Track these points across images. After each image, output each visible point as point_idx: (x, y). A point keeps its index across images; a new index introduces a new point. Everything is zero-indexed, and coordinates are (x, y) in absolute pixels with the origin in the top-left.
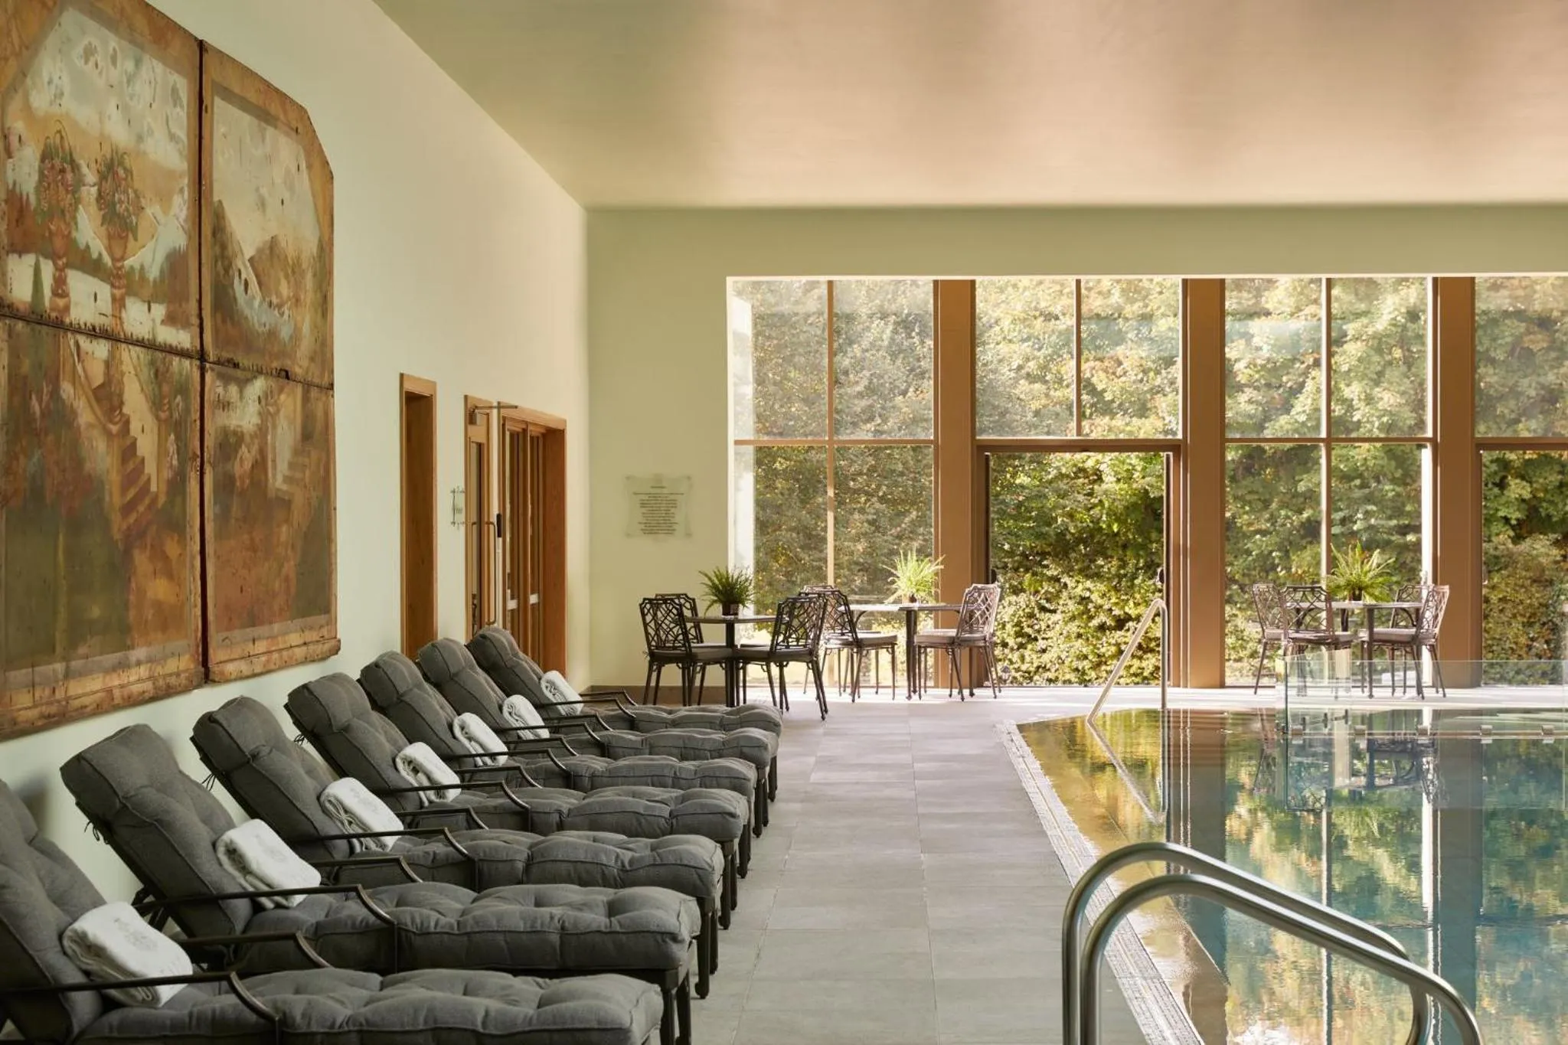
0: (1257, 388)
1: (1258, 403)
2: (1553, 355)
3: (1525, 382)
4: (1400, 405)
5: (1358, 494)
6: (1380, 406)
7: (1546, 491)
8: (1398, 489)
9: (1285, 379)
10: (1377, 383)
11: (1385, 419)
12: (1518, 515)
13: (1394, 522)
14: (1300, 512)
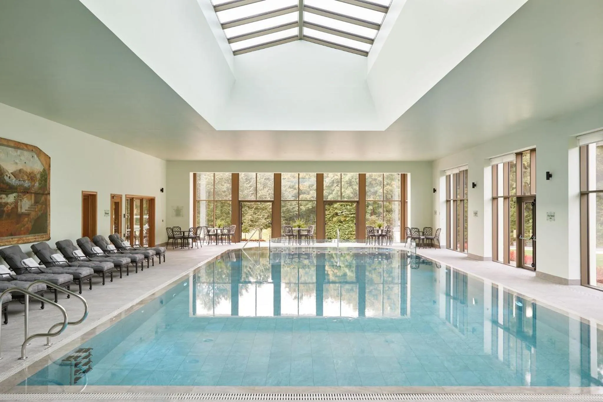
0: (327, 190)
2: (376, 184)
3: (372, 189)
5: (343, 208)
9: (331, 188)
12: (370, 212)
14: (334, 211)
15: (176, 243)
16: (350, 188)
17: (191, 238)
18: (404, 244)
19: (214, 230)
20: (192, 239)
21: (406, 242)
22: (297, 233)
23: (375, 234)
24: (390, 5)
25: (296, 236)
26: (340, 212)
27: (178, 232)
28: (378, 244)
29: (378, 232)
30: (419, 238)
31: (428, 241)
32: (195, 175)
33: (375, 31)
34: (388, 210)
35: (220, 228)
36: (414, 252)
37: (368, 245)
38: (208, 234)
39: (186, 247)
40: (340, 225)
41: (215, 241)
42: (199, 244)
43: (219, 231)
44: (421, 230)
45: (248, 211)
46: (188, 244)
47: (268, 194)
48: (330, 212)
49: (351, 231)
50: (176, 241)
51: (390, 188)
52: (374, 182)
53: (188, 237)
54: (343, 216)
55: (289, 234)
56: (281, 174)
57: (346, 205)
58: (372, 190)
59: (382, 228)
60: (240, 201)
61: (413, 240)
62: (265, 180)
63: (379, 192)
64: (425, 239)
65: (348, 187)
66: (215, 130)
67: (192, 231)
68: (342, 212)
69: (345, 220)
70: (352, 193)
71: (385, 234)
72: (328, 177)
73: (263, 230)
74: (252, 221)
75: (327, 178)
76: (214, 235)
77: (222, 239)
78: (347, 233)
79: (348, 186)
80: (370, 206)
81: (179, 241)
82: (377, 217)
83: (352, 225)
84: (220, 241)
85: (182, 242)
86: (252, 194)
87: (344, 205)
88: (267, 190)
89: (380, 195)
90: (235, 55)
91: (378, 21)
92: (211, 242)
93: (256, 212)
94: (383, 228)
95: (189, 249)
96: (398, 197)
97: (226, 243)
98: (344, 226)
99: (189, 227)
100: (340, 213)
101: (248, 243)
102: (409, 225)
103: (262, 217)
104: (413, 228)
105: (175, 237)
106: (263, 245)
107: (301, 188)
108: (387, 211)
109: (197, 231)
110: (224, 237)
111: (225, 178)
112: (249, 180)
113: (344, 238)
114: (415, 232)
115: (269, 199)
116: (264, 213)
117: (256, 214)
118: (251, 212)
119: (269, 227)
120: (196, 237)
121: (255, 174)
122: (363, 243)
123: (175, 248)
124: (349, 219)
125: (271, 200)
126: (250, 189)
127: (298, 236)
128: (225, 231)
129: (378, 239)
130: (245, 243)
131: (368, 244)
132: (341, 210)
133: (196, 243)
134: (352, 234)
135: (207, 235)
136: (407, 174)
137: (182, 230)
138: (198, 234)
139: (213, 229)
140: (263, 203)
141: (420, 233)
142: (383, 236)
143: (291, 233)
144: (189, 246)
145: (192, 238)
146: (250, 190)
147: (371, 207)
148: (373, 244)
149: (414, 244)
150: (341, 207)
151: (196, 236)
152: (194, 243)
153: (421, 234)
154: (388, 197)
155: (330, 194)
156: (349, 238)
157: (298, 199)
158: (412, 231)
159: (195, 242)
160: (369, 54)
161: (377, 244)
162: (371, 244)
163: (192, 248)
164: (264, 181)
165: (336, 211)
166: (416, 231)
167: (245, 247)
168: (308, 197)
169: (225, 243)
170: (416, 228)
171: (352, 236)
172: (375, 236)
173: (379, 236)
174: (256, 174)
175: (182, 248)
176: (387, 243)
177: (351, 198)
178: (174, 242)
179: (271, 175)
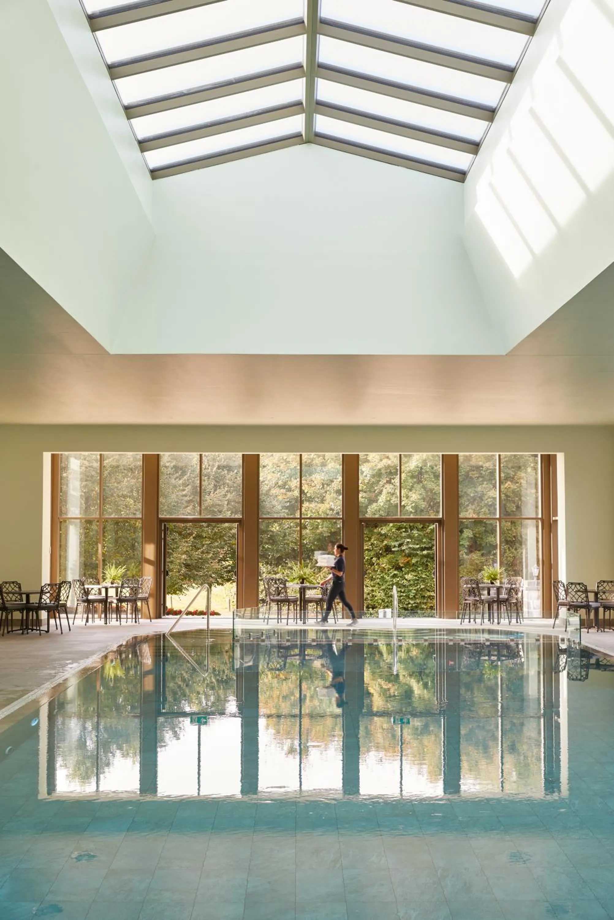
0: (365, 492)
1: (365, 498)
2: (481, 479)
3: (470, 490)
4: (419, 499)
5: (404, 534)
6: (411, 499)
7: (480, 534)
8: (419, 533)
9: (376, 488)
10: (411, 490)
11: (413, 505)
12: (468, 543)
13: (418, 546)
14: (383, 541)
15: (10, 622)
16: (418, 487)
17: (44, 609)
18: (551, 621)
19: (99, 589)
20: (48, 612)
21: (557, 616)
22: (298, 595)
23: (483, 597)
24: (519, 63)
25: (295, 602)
26: (397, 544)
27: (13, 594)
28: (489, 620)
29: (489, 594)
30: (587, 607)
31: (607, 613)
32: (54, 458)
33: (484, 124)
34: (509, 539)
35: (114, 585)
36: (577, 641)
37: (466, 624)
38: (85, 598)
39: (32, 630)
40: (395, 576)
41: (103, 616)
42: (64, 622)
43: (112, 592)
44: (592, 586)
45: (179, 543)
46: (38, 622)
47: (226, 503)
48: (372, 544)
49: (422, 589)
50: (10, 617)
51: (513, 486)
52: (474, 474)
53: (40, 607)
54: (404, 554)
55: (279, 598)
56: (258, 455)
57: (410, 527)
58: (471, 492)
59: (497, 583)
60: (162, 521)
61: (572, 611)
62: (219, 468)
63: (486, 497)
64: (601, 610)
65: (415, 486)
66: (107, 353)
67: (49, 592)
68: (400, 545)
69: (407, 564)
70: (424, 499)
71: (506, 596)
72: (367, 461)
73: (213, 587)
74: (187, 566)
75: (366, 465)
76: (100, 601)
77: (118, 610)
78: (412, 595)
79: (415, 482)
80: (465, 530)
81: (17, 615)
82: (483, 555)
83: (424, 576)
84: (114, 616)
85: (25, 618)
86: (189, 502)
87: (405, 528)
88: (223, 493)
89: (490, 503)
90: (154, 178)
91: (491, 101)
92: (93, 618)
93: (199, 546)
94: (501, 583)
95: (40, 634)
96: (534, 509)
97: (130, 620)
98: (406, 576)
99: (41, 583)
100: (395, 547)
101: (181, 621)
102: (563, 576)
103: (211, 558)
104: (572, 584)
105: (7, 605)
106: (216, 623)
107: (305, 488)
108: (507, 542)
109: (59, 591)
110: (124, 604)
111: (124, 466)
112: (181, 469)
113: (405, 606)
114: (576, 592)
115: (228, 515)
116: (217, 547)
117: (199, 549)
118: (184, 545)
119: (228, 580)
120: (57, 606)
121: (195, 456)
122: (455, 618)
123: (6, 631)
124: (417, 562)
125: (236, 516)
126: (184, 490)
127: (298, 603)
128: (126, 592)
129: (489, 609)
130: (175, 620)
131: (467, 621)
132: (397, 541)
133: (58, 620)
134: (424, 597)
135: (84, 601)
136: (555, 455)
137: (24, 589)
138: (62, 598)
139: (96, 587)
140: (214, 524)
141: (589, 594)
142: (499, 602)
143: (282, 597)
144: (42, 628)
145: (49, 609)
146: (184, 493)
147: (468, 533)
148: (479, 621)
149: (575, 620)
150: (398, 532)
151: (56, 603)
152: (52, 621)
153: (591, 597)
154: (508, 509)
155: (372, 501)
156: (416, 607)
157: (298, 515)
158: (570, 590)
159: (55, 618)
160: (469, 177)
161: (486, 621)
162: (472, 620)
163: (48, 631)
164: (216, 472)
165: (385, 542)
166: (579, 591)
167: (174, 630)
168: (323, 508)
169: (127, 620)
170: (579, 584)
171: (425, 601)
172: (482, 602)
173: (490, 604)
174: (201, 455)
175: (23, 633)
176: (510, 618)
177: (422, 511)
178: (4, 618)
179: (236, 459)
